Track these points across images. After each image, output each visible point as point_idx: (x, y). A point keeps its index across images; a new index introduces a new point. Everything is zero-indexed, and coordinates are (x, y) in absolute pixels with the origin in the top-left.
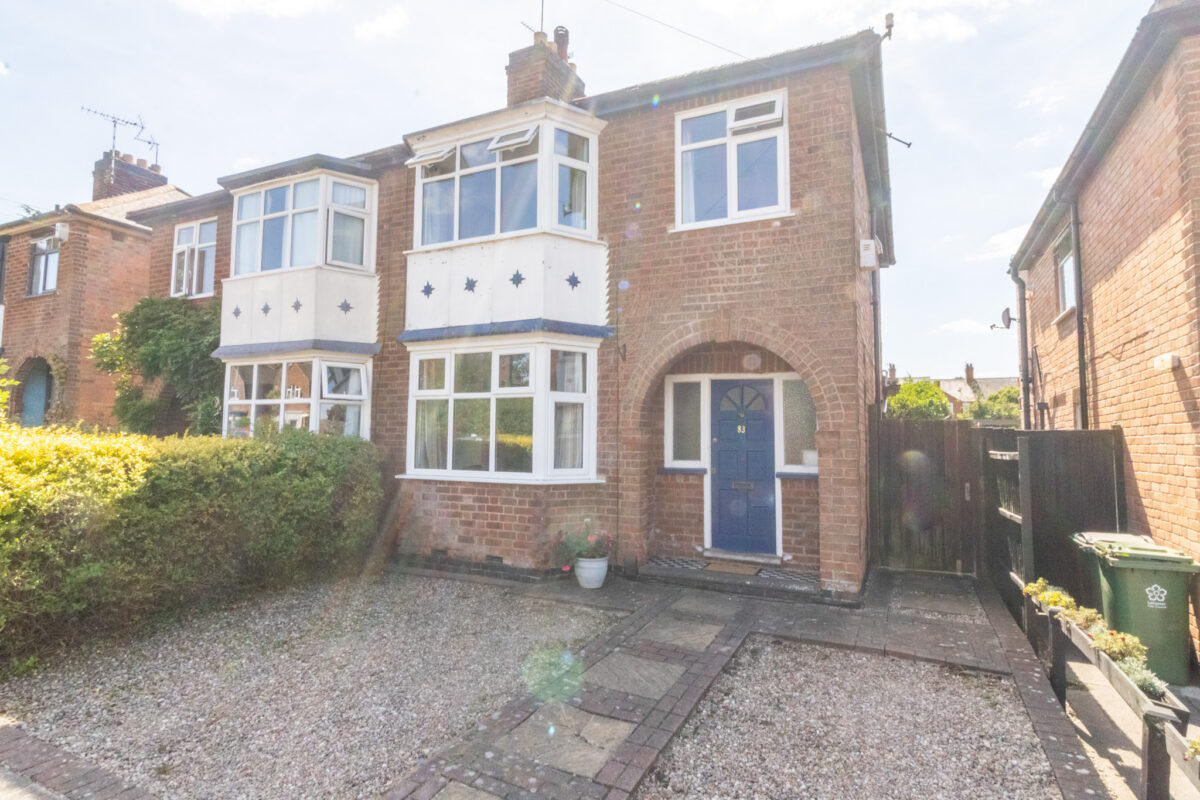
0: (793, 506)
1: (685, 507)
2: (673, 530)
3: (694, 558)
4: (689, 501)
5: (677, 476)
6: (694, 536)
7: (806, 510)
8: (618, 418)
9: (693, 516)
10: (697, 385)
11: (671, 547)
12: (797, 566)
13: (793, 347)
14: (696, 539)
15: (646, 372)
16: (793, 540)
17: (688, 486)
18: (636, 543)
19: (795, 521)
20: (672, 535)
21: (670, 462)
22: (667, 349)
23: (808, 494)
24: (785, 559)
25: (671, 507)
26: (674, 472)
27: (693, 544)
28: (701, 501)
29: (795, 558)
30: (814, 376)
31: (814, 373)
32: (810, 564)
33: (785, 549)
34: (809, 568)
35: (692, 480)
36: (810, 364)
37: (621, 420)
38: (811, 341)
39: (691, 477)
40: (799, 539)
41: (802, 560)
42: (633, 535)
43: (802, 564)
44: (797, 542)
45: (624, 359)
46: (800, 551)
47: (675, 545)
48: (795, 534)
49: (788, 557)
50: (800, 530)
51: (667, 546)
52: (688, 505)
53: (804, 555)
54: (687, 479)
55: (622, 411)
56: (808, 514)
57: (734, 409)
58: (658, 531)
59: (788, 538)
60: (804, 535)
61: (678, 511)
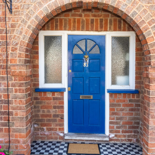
0: (116, 108)
1: (52, 111)
2: (45, 125)
3: (59, 140)
4: (55, 107)
5: (47, 93)
6: (58, 127)
7: (123, 110)
8: (7, 57)
9: (57, 116)
10: (60, 37)
11: (45, 135)
12: (117, 140)
13: (137, 9)
14: (60, 129)
15: (29, 23)
16: (115, 126)
17: (54, 99)
18: (24, 145)
19: (116, 116)
20: (45, 128)
21: (42, 85)
22: (46, 5)
23: (124, 101)
24: (110, 137)
25: (43, 111)
26: (45, 91)
27: (58, 132)
28: (62, 107)
29: (116, 136)
30: (150, 29)
31: (150, 27)
32: (124, 138)
33: (111, 132)
34: (123, 140)
35: (57, 95)
36: (148, 21)
37: (10, 58)
38: (149, 5)
39: (56, 93)
40: (118, 125)
41: (120, 136)
42: (21, 140)
43: (119, 138)
44: (117, 127)
45: (11, 12)
46: (119, 132)
47: (46, 133)
48: (117, 123)
49: (112, 135)
50: (119, 121)
51: (41, 135)
52: (54, 110)
53: (121, 134)
54: (53, 95)
55: (10, 52)
56: (124, 112)
57: (82, 53)
58: (36, 126)
59: (112, 125)
60: (121, 123)
61: (48, 114)
